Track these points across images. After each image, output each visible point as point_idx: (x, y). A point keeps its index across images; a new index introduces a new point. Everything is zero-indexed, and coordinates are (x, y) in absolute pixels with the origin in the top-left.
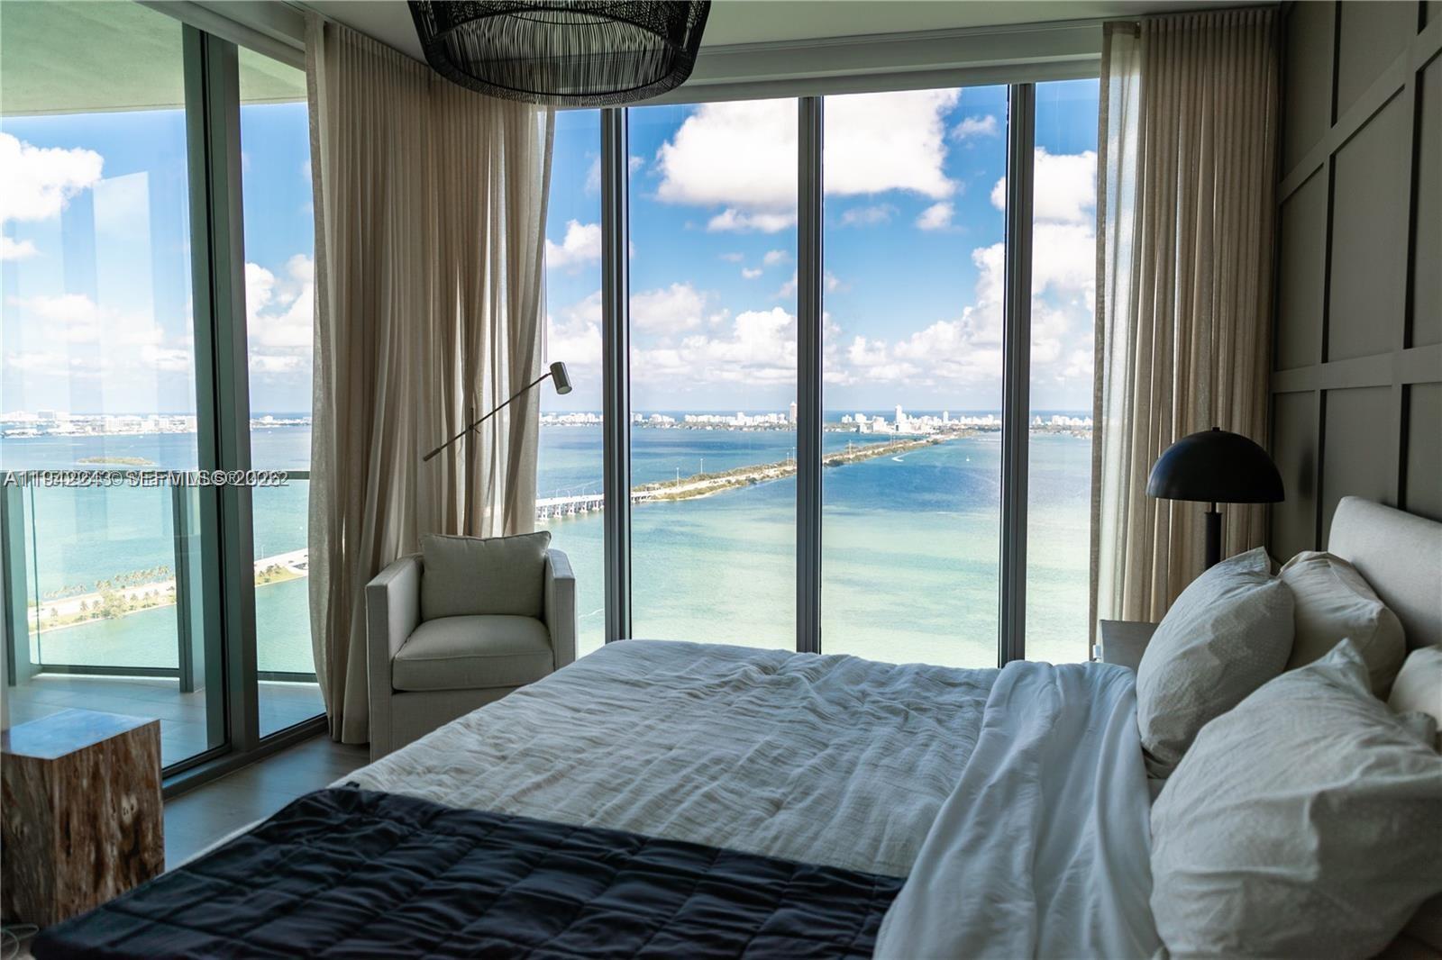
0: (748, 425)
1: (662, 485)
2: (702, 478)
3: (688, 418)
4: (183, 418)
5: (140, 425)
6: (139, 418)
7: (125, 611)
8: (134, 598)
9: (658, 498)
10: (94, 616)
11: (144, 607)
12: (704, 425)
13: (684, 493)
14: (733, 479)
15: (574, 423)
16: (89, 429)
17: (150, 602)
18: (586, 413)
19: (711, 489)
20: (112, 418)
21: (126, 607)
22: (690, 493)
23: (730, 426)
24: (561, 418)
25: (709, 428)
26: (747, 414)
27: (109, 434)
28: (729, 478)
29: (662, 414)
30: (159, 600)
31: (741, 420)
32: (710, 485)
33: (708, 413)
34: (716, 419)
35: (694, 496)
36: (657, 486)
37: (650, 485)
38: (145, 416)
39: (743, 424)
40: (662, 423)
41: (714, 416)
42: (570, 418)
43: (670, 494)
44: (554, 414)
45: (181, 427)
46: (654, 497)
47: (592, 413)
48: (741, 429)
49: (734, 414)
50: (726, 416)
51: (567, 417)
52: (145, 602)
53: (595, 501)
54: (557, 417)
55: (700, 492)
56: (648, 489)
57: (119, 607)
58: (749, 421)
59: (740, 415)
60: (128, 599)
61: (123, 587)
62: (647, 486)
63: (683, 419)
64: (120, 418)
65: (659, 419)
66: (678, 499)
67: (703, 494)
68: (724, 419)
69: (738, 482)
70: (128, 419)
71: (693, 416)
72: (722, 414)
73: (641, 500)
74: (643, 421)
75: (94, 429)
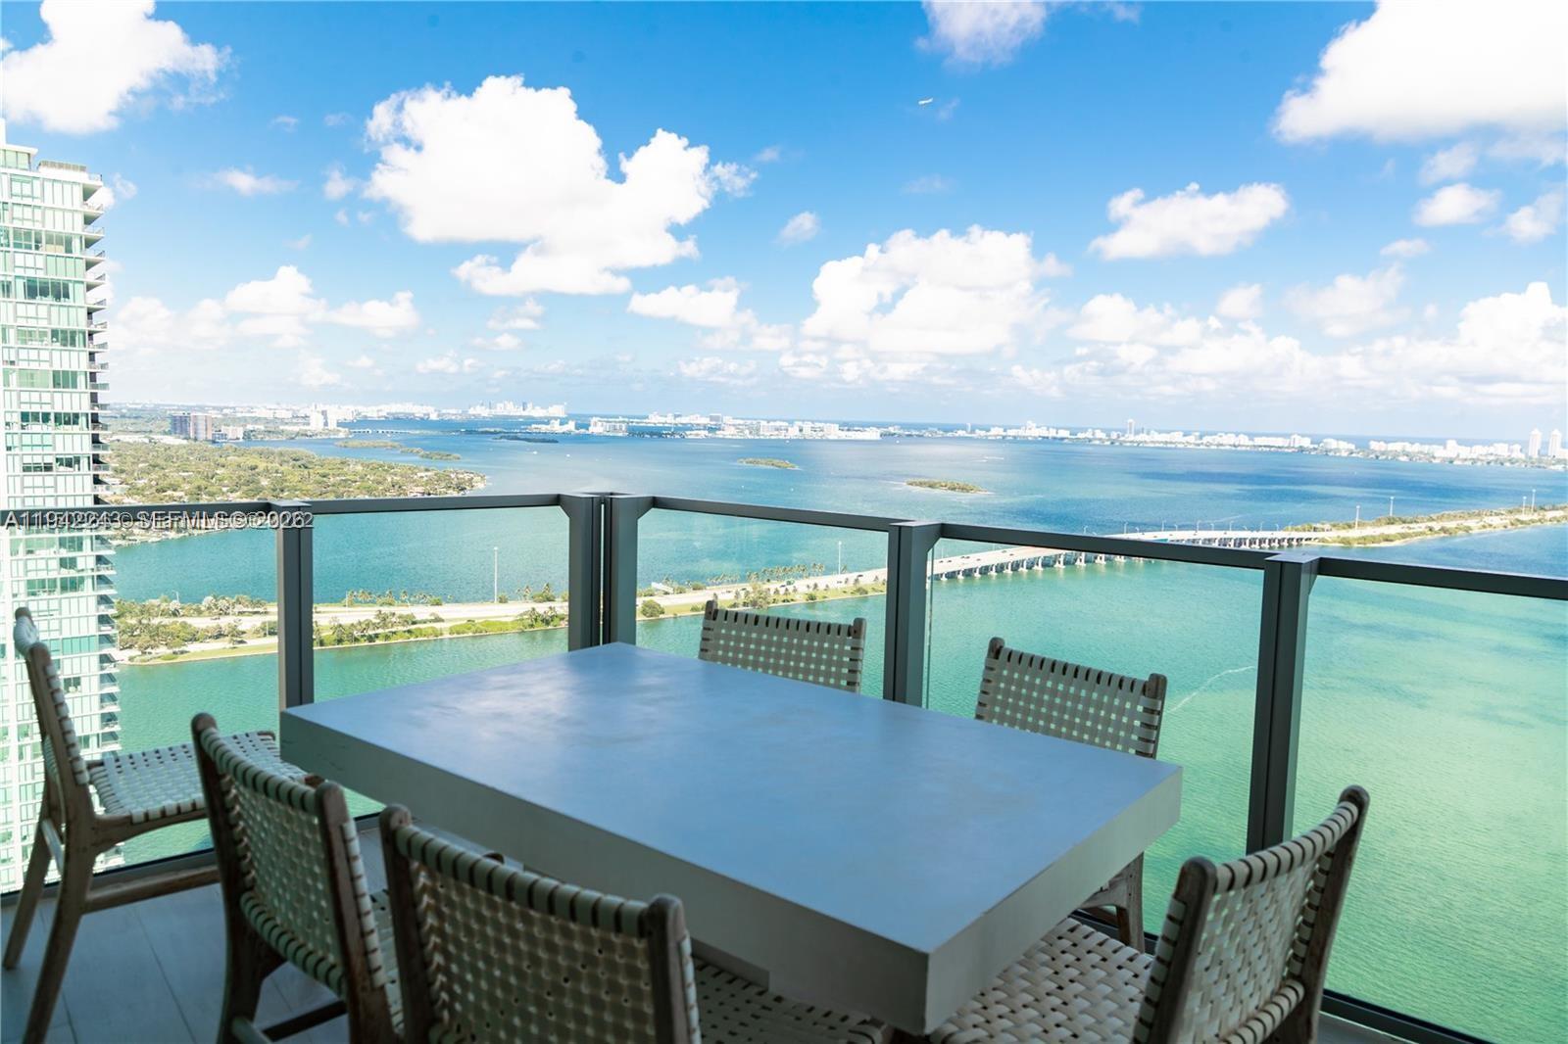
0: (1461, 457)
1: (1334, 526)
2: (1391, 522)
3: (1374, 445)
4: (821, 425)
5: (787, 430)
6: (786, 424)
7: (769, 603)
8: (777, 592)
9: (1327, 541)
10: (745, 604)
11: (784, 601)
12: (1396, 455)
13: (1364, 538)
14: (1437, 526)
15: (1222, 445)
16: (747, 432)
17: (789, 597)
18: (1237, 435)
19: (1404, 536)
20: (764, 423)
21: (770, 599)
22: (1374, 539)
23: (1434, 458)
24: (1206, 439)
25: (1404, 459)
26: (1460, 442)
27: (762, 437)
28: (1430, 524)
29: (1338, 438)
30: (797, 597)
31: (1452, 450)
32: (1403, 531)
33: (1403, 440)
34: (1416, 448)
35: (1379, 542)
36: (1327, 526)
37: (1318, 526)
38: (791, 422)
39: (1454, 456)
40: (1337, 450)
41: (1412, 443)
42: (1217, 439)
43: (1344, 538)
44: (1197, 434)
45: (820, 434)
46: (1323, 540)
47: (1245, 434)
48: (1451, 462)
49: (1442, 442)
50: (1430, 444)
51: (1214, 437)
52: (785, 597)
53: (1245, 539)
54: (1201, 437)
55: (1387, 539)
56: (1315, 529)
57: (765, 599)
58: (1465, 452)
59: (1451, 444)
60: (772, 592)
61: (769, 581)
62: (1314, 525)
63: (1368, 447)
64: (772, 424)
65: (1333, 444)
66: (1356, 545)
67: (1391, 541)
68: (1426, 448)
69: (1443, 530)
70: (778, 424)
71: (1382, 443)
72: (1423, 442)
73: (1304, 542)
74: (1312, 446)
75: (751, 433)
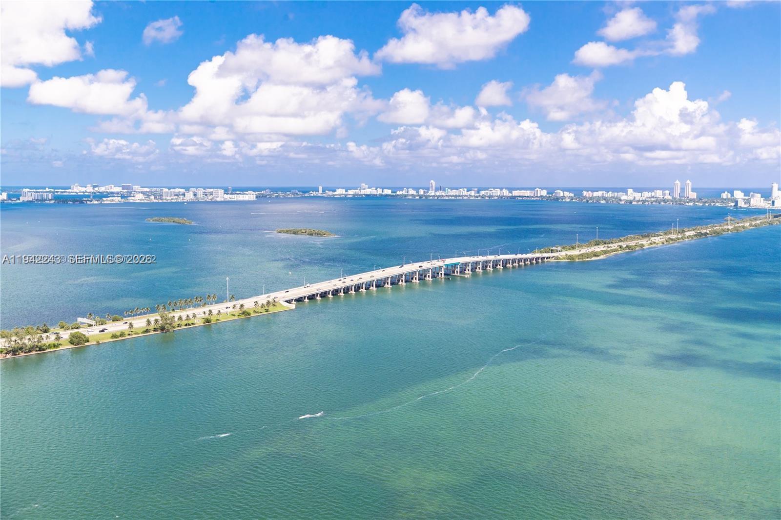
0: (636, 199)
1: (563, 248)
2: (597, 244)
3: (585, 193)
4: (212, 190)
5: (184, 195)
6: (183, 190)
7: (174, 327)
8: (180, 318)
9: (560, 259)
10: (155, 330)
11: (186, 325)
12: (598, 199)
13: (582, 255)
14: (624, 245)
15: (492, 196)
16: (152, 197)
17: (190, 322)
18: (501, 189)
19: (605, 252)
20: (165, 190)
21: (175, 324)
22: (587, 255)
23: (621, 200)
24: (482, 193)
25: (603, 202)
27: (164, 201)
28: (620, 244)
29: (564, 190)
30: (196, 321)
31: (631, 195)
32: (605, 249)
34: (610, 195)
35: (591, 257)
36: (559, 249)
37: (554, 248)
38: (187, 189)
39: (632, 198)
40: (564, 197)
41: (608, 192)
42: (489, 192)
43: (570, 256)
44: (476, 189)
45: (210, 197)
46: (557, 258)
48: (631, 203)
49: (625, 191)
50: (618, 192)
51: (486, 191)
52: (186, 322)
53: (509, 260)
54: (478, 192)
55: (596, 255)
56: (552, 251)
57: (170, 324)
58: (638, 196)
59: (630, 191)
60: (176, 319)
61: (173, 310)
62: (551, 248)
63: (582, 195)
64: (172, 190)
65: (561, 194)
66: (577, 260)
67: (598, 256)
68: (615, 195)
69: (628, 247)
70: (177, 190)
71: (590, 192)
72: (614, 190)
73: (546, 260)
74: (548, 196)
75: (155, 198)
